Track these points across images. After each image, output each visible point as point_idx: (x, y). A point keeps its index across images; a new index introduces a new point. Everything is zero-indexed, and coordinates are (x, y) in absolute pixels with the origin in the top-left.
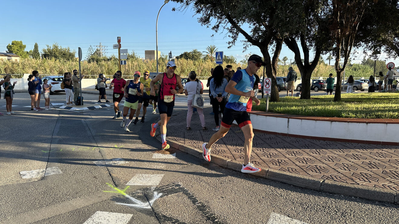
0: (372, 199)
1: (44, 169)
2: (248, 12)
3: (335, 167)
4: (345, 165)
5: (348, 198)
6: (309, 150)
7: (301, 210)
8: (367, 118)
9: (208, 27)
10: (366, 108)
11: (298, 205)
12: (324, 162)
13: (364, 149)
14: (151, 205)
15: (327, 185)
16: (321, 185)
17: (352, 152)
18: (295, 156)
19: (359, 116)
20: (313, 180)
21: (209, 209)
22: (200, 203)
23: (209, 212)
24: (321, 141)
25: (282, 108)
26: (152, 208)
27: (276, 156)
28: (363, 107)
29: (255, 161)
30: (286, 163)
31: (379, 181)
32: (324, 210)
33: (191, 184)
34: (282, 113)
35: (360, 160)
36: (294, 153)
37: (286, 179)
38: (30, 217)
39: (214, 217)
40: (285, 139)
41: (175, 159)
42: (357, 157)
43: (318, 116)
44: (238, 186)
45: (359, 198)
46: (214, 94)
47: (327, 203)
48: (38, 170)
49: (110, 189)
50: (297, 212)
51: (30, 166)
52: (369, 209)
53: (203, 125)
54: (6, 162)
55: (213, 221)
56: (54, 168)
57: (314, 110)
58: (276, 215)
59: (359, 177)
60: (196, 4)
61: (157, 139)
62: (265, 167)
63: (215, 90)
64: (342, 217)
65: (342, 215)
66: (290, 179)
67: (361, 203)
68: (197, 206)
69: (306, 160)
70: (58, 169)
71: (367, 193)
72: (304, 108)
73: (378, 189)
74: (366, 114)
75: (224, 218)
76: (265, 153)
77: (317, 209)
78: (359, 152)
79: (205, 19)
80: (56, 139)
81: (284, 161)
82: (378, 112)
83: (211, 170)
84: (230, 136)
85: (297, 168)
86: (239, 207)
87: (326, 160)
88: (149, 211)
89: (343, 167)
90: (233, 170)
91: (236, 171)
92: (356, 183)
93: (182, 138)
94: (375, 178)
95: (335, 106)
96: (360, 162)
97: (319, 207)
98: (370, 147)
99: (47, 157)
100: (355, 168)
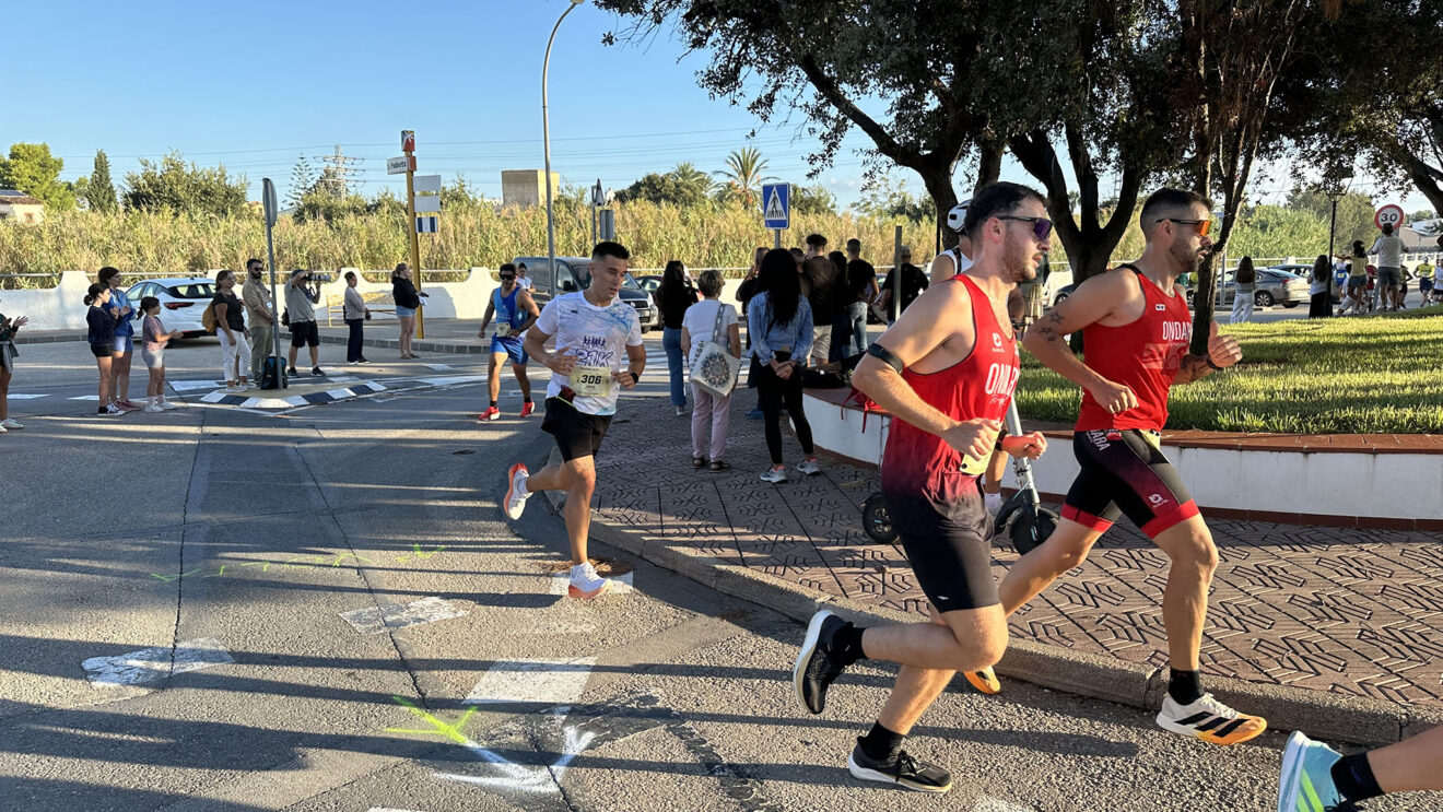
1: (169, 649)
4: (1231, 608)
7: (1079, 784)
8: (1307, 432)
9: (735, 102)
10: (1301, 392)
13: (1296, 547)
14: (558, 779)
16: (1149, 688)
17: (1255, 557)
19: (1278, 423)
20: (1120, 670)
21: (761, 789)
22: (729, 766)
23: (763, 801)
26: (561, 789)
28: (1292, 387)
29: (917, 601)
31: (1347, 669)
32: (1161, 780)
33: (694, 694)
35: (1281, 588)
37: (1025, 668)
41: (630, 596)
42: (1271, 578)
46: (762, 352)
47: (1168, 755)
48: (145, 652)
49: (411, 718)
50: (1067, 793)
51: (115, 636)
56: (205, 644)
58: (995, 805)
59: (1277, 656)
60: (688, 17)
63: (766, 337)
65: (1220, 799)
66: (1040, 667)
68: (719, 777)
69: (1094, 591)
70: (217, 646)
71: (1307, 716)
73: (1344, 700)
74: (1303, 416)
77: (1136, 777)
78: (1279, 558)
79: (722, 75)
80: (199, 527)
82: (1345, 409)
83: (765, 635)
84: (825, 501)
88: (552, 803)
89: (1224, 619)
92: (1270, 676)
93: (651, 511)
94: (1334, 659)
96: (1279, 597)
97: (1144, 770)
98: (1317, 537)
99: (173, 600)
100: (1264, 619)
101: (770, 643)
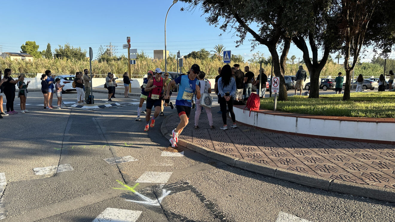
0: (383, 200)
1: (57, 166)
2: (256, 11)
3: (344, 167)
4: (355, 164)
5: (357, 198)
6: (317, 149)
7: (309, 209)
8: (378, 117)
9: (216, 26)
10: (376, 108)
11: (307, 205)
12: (333, 162)
13: (374, 149)
14: (160, 202)
15: (336, 184)
16: (330, 185)
17: (362, 151)
18: (304, 155)
19: (369, 115)
20: (322, 180)
21: (217, 207)
22: (208, 201)
23: (217, 210)
24: (330, 141)
25: (290, 107)
26: (161, 205)
27: (284, 155)
28: (373, 106)
29: (263, 160)
30: (294, 162)
31: (389, 181)
32: (333, 209)
33: (199, 182)
34: (291, 112)
35: (369, 160)
36: (302, 152)
37: (294, 179)
38: (43, 213)
39: (222, 215)
40: (293, 138)
41: (183, 157)
42: (366, 157)
43: (327, 115)
44: (246, 185)
45: (369, 198)
46: (221, 93)
47: (335, 203)
48: (50, 167)
49: (120, 186)
50: (305, 212)
51: (43, 162)
52: (379, 210)
53: (211, 124)
54: (20, 159)
55: (221, 219)
56: (66, 165)
57: (323, 109)
58: (284, 214)
59: (368, 177)
60: (204, 3)
61: (166, 137)
62: (273, 166)
63: (223, 89)
64: (351, 217)
65: (351, 215)
66: (298, 178)
67: (371, 203)
68: (205, 204)
69: (315, 159)
70: (70, 166)
71: (377, 194)
72: (312, 108)
73: (389, 190)
74: (376, 113)
75: (232, 217)
76: (273, 152)
77: (326, 208)
78: (369, 152)
79: (213, 18)
80: (68, 137)
81: (293, 160)
82: (389, 111)
83: (220, 168)
84: (238, 135)
85: (305, 167)
86: (247, 206)
87: (335, 160)
88: (158, 208)
89: (353, 167)
90: (240, 169)
91: (244, 170)
92: (366, 183)
93: (189, 136)
94: (385, 179)
95: (344, 105)
96: (370, 162)
97: (328, 207)
98: (380, 146)
99: (59, 154)
100: (364, 168)
101: (221, 170)
